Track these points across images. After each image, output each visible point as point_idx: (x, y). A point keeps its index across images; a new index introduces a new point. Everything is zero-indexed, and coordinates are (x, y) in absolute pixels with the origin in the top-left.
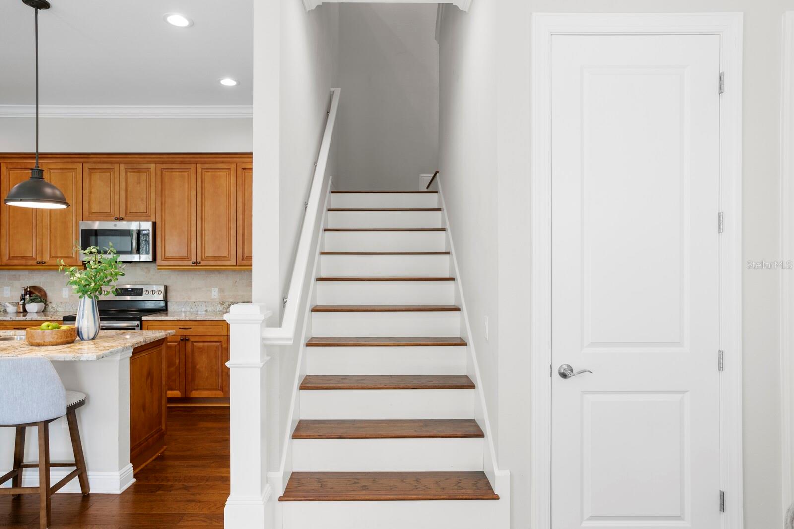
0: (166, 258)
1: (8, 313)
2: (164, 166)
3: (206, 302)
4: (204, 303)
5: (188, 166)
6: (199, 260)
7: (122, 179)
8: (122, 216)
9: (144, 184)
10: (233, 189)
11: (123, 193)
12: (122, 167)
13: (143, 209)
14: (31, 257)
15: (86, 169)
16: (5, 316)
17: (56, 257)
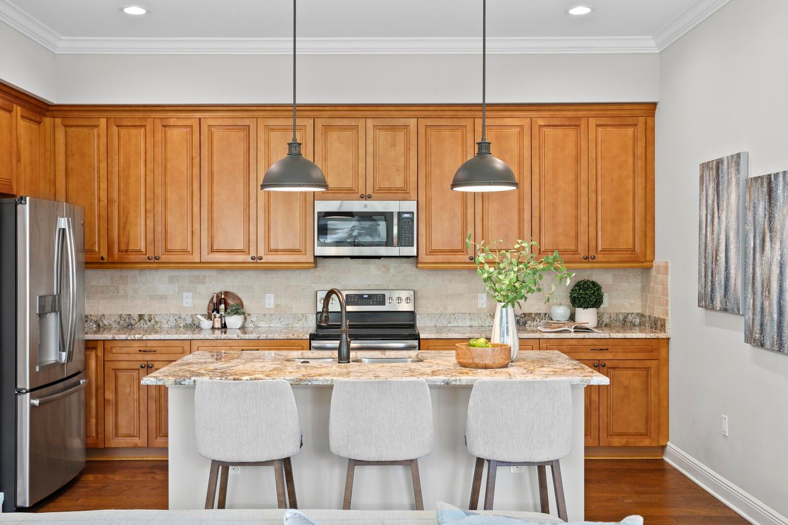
0: (433, 252)
1: (202, 329)
2: (429, 122)
3: (470, 314)
4: (467, 315)
5: (462, 122)
7: (370, 141)
8: (370, 191)
9: (401, 148)
10: (527, 154)
11: (370, 159)
12: (370, 123)
13: (399, 183)
14: (242, 251)
15: (319, 126)
16: (199, 333)
17: (277, 251)
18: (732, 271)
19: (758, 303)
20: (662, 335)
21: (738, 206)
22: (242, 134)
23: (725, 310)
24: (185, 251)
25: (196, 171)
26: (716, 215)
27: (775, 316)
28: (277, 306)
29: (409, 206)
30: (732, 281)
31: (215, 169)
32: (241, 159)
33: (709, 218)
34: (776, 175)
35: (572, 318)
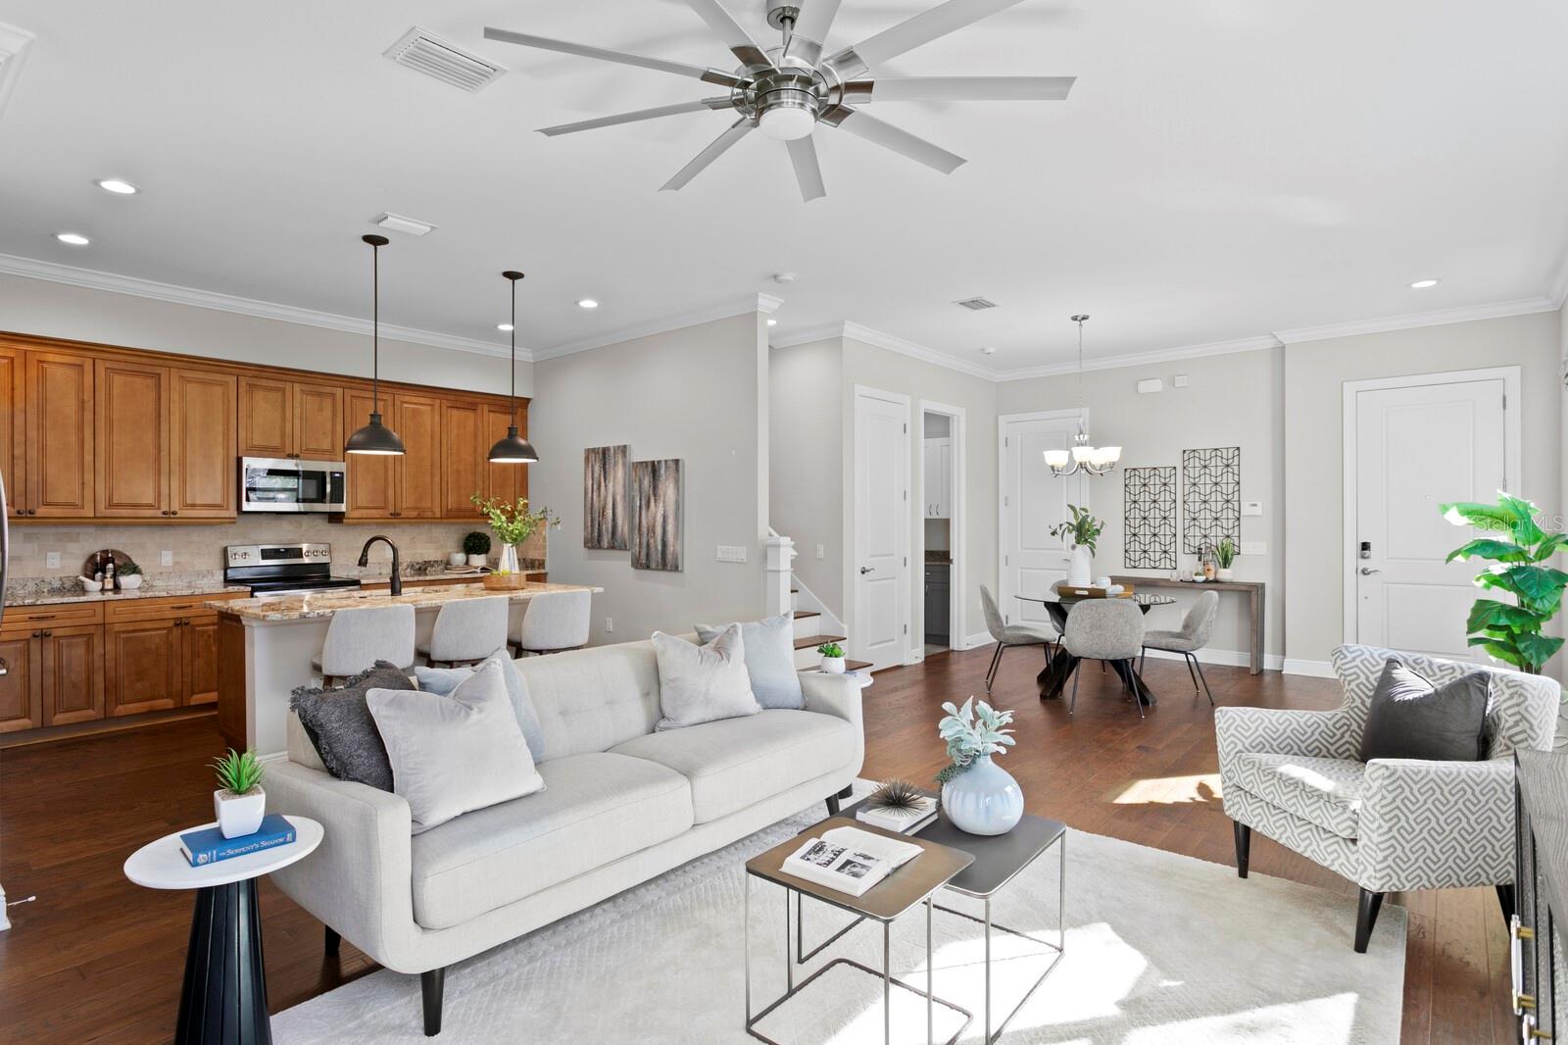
0: (358, 509)
2: (355, 393)
5: (384, 396)
6: (398, 511)
7: (297, 404)
8: (297, 451)
9: (328, 413)
10: (437, 429)
11: (297, 421)
12: (297, 387)
13: (326, 445)
14: (150, 506)
15: (243, 383)
16: (84, 595)
17: (193, 506)
18: (620, 522)
19: (644, 541)
20: (543, 571)
21: (625, 479)
22: (151, 382)
23: (612, 547)
24: (73, 505)
25: (88, 416)
26: (603, 484)
27: (660, 548)
28: (176, 563)
29: (339, 466)
30: (619, 529)
31: (115, 416)
32: (151, 407)
33: (595, 486)
34: (659, 462)
35: (467, 563)
